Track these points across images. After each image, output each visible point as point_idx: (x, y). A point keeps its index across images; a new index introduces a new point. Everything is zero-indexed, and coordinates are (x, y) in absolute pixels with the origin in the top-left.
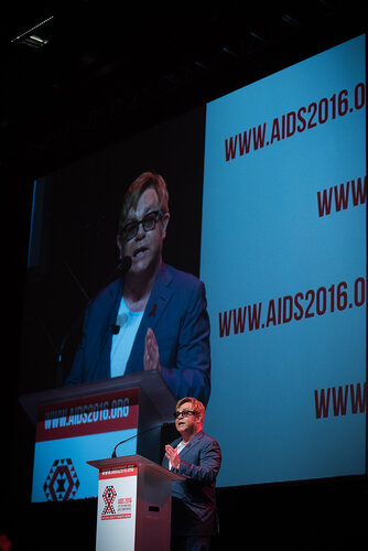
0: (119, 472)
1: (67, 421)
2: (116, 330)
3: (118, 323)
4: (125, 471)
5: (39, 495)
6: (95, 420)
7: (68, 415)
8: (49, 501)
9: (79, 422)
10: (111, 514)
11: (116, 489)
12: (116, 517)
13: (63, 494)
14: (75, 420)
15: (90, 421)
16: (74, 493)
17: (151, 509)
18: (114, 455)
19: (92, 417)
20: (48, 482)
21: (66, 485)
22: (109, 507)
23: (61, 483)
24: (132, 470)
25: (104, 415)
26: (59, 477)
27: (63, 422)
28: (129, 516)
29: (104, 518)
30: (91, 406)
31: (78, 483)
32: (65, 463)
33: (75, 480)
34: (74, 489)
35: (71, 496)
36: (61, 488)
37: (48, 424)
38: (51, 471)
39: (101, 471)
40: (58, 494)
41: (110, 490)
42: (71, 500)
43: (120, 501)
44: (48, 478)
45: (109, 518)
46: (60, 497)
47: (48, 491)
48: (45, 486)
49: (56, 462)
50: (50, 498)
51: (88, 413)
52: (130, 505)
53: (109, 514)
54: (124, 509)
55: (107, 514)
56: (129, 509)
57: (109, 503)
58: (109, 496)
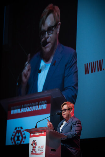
0: (38, 134)
1: (21, 111)
2: (40, 71)
3: (40, 69)
4: (41, 134)
5: (9, 142)
6: (32, 110)
7: (21, 108)
8: (13, 145)
9: (25, 111)
10: (35, 153)
11: (37, 142)
12: (37, 154)
13: (19, 142)
14: (24, 110)
15: (30, 110)
16: (24, 142)
17: (52, 150)
18: (36, 127)
19: (31, 109)
20: (13, 137)
21: (20, 138)
22: (34, 150)
23: (18, 137)
24: (43, 133)
25: (36, 108)
26: (17, 135)
27: (19, 111)
28: (42, 153)
29: (32, 154)
30: (31, 104)
31: (25, 137)
32: (20, 129)
33: (24, 136)
34: (24, 140)
35: (22, 143)
36: (18, 140)
37: (12, 112)
38: (14, 132)
39: (30, 134)
40: (17, 142)
41: (34, 142)
42: (23, 144)
43: (39, 147)
44: (13, 135)
45: (34, 154)
46: (18, 143)
47: (13, 141)
48: (11, 139)
49: (16, 128)
50: (14, 144)
51: (29, 107)
52: (43, 149)
53: (34, 153)
54: (40, 150)
55: (33, 153)
56: (43, 150)
57: (34, 148)
58: (34, 145)
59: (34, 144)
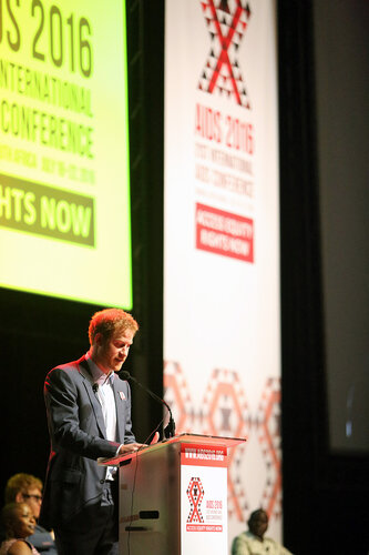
0: (205, 457)
4: (213, 457)
11: (205, 485)
12: (205, 529)
22: (195, 512)
24: (221, 458)
28: (216, 528)
29: (190, 528)
43: (209, 504)
45: (196, 529)
52: (220, 512)
53: (195, 523)
54: (214, 518)
55: (193, 523)
56: (219, 518)
57: (195, 504)
58: (195, 494)
59: (196, 491)
